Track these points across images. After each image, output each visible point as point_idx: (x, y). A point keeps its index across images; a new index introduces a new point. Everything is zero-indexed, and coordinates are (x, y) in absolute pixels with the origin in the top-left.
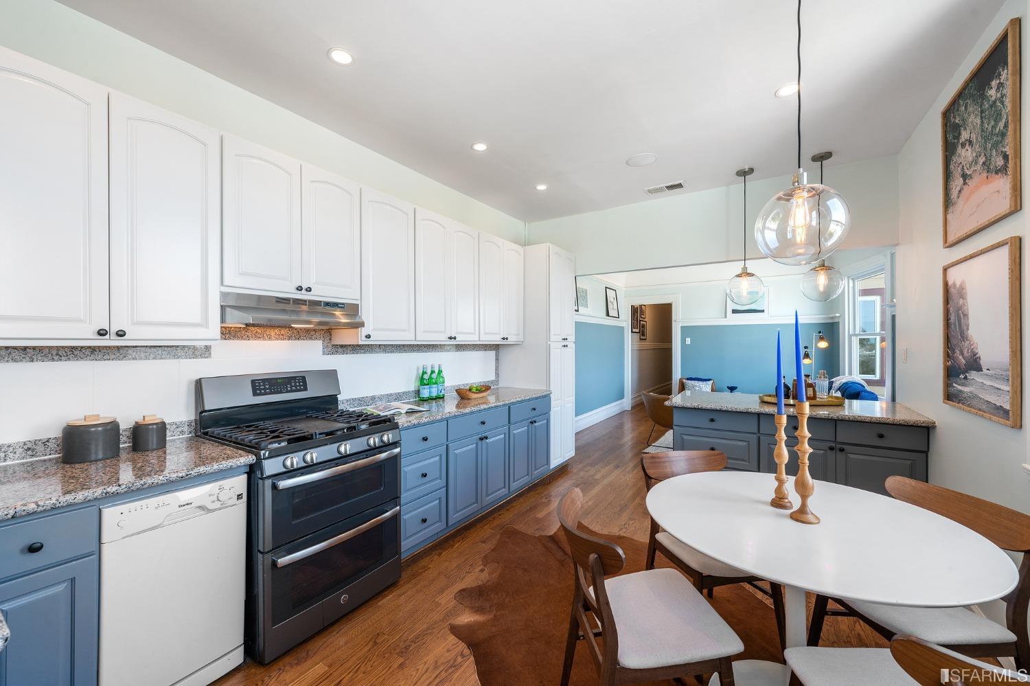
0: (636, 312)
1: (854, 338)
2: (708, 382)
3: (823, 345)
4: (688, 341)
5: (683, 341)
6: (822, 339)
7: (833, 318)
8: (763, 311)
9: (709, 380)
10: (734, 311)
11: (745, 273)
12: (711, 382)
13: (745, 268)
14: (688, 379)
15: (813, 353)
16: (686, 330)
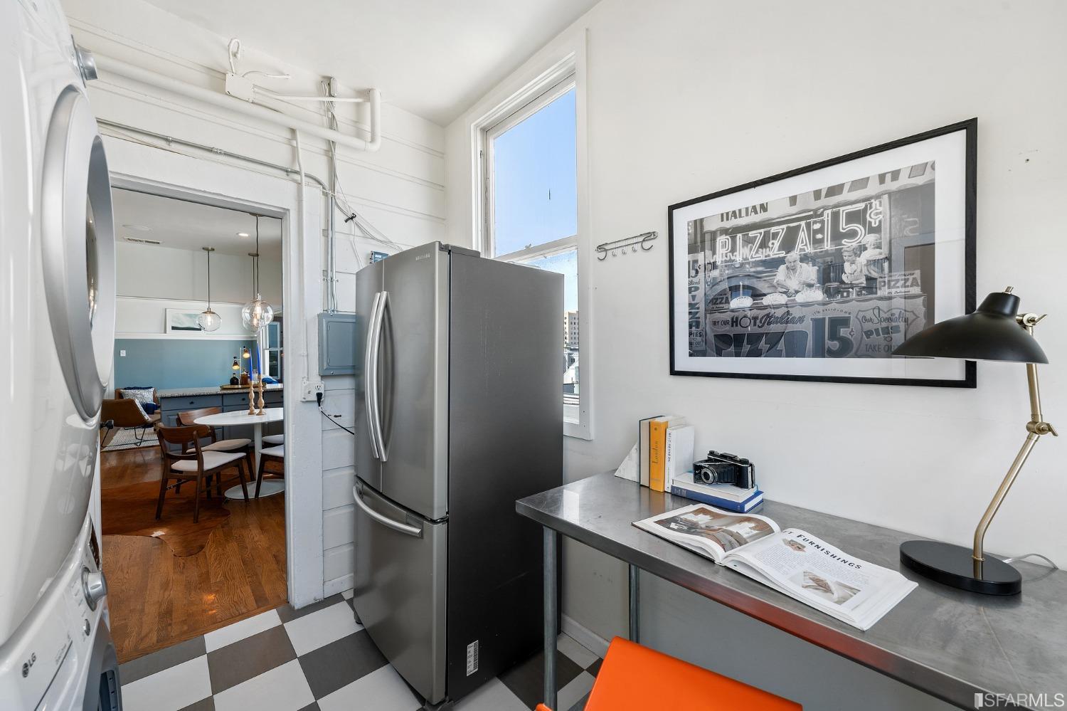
1: (266, 351)
2: (149, 390)
3: (247, 355)
4: (123, 353)
5: (117, 353)
6: (246, 351)
7: (252, 337)
8: (200, 329)
9: (150, 388)
10: (174, 328)
11: (209, 312)
12: (152, 390)
13: (209, 308)
14: (125, 389)
15: (240, 361)
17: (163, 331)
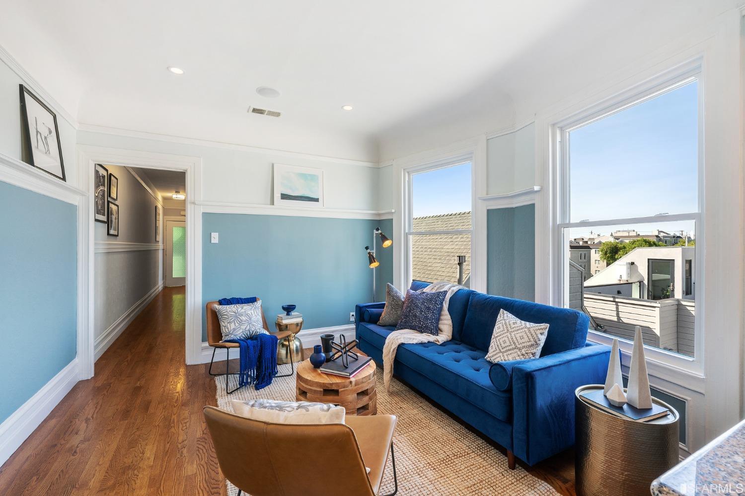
0: (104, 180)
4: (215, 238)
5: (207, 237)
7: (379, 215)
8: (317, 200)
9: (257, 301)
10: (284, 197)
14: (222, 302)
15: (374, 253)
16: (211, 221)
17: (269, 201)
